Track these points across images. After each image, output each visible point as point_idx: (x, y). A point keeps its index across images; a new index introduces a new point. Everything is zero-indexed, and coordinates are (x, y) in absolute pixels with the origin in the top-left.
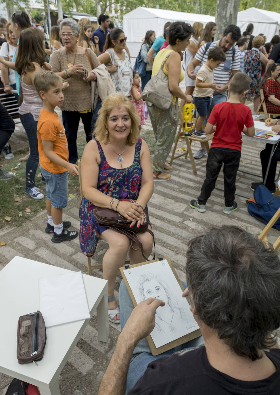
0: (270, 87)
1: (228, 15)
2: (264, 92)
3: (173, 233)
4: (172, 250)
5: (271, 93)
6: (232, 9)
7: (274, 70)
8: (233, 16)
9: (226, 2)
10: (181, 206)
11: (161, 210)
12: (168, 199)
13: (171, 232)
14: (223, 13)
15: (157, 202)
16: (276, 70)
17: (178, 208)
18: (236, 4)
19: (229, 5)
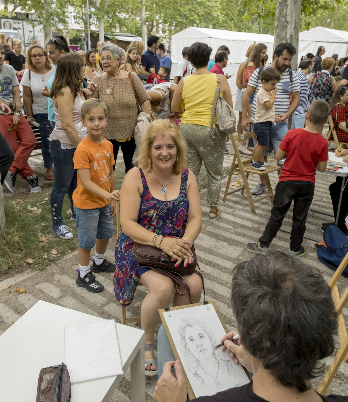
0: (339, 113)
1: (288, 36)
2: (333, 118)
3: (226, 282)
4: (224, 303)
5: (341, 120)
6: (292, 31)
7: (343, 95)
8: (294, 37)
9: (285, 24)
10: (236, 250)
11: (212, 255)
12: (221, 242)
13: (223, 281)
14: (283, 35)
15: (207, 244)
16: (345, 95)
17: (232, 252)
18: (297, 25)
19: (289, 26)
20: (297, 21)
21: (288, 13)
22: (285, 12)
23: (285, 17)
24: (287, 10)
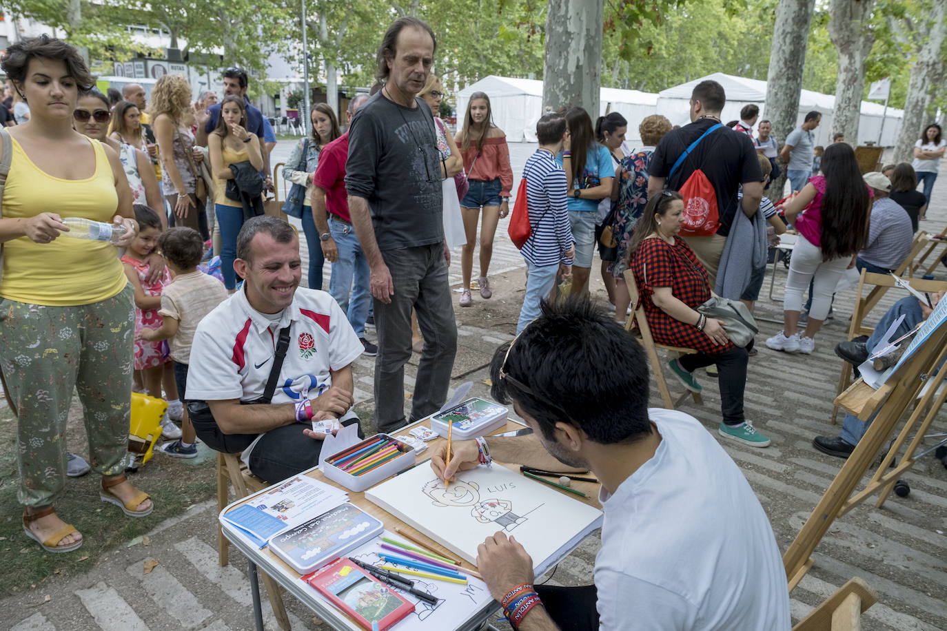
0: (652, 263)
1: (572, 68)
5: (659, 282)
6: (581, 55)
8: (585, 70)
9: (564, 38)
14: (559, 65)
16: (669, 213)
18: (591, 42)
19: (573, 44)
20: (593, 33)
21: (571, 13)
22: (562, 12)
23: (564, 24)
24: (567, 8)
